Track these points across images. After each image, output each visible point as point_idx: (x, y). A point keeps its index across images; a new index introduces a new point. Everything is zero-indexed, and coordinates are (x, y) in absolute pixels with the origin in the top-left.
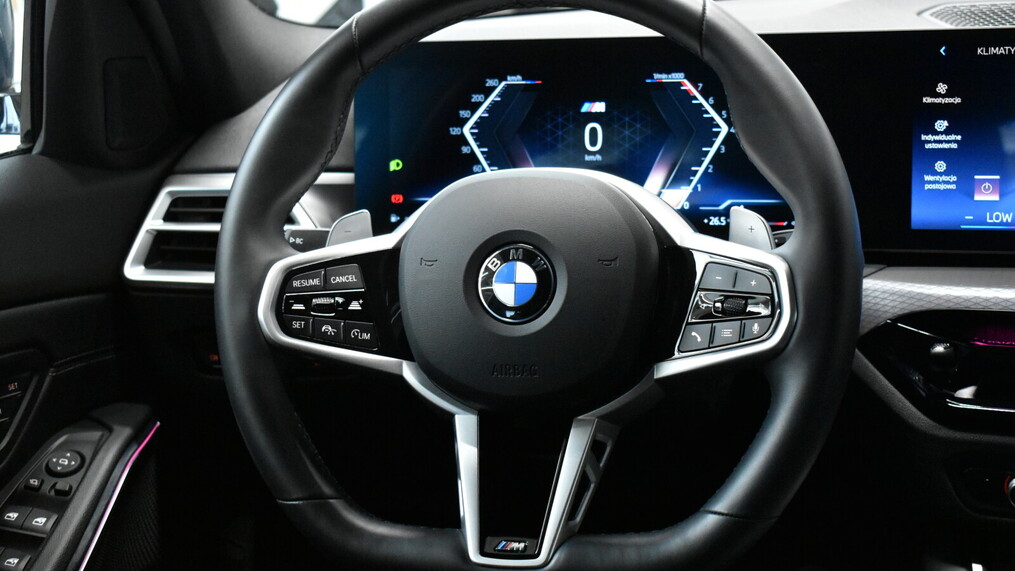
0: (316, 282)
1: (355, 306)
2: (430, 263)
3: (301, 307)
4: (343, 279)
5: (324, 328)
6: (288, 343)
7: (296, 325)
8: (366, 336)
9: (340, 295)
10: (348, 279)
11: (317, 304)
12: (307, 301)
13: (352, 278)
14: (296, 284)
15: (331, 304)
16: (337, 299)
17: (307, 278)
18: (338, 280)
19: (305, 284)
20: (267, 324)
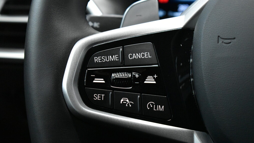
0: (115, 58)
1: (150, 80)
2: (229, 41)
3: (101, 81)
4: (140, 56)
5: (122, 100)
6: (90, 114)
7: (97, 97)
8: (161, 108)
9: (136, 70)
10: (143, 55)
11: (116, 79)
12: (106, 75)
13: (147, 55)
14: (97, 59)
15: (128, 79)
16: (133, 73)
17: (107, 55)
18: (134, 56)
19: (105, 59)
20: (70, 96)
